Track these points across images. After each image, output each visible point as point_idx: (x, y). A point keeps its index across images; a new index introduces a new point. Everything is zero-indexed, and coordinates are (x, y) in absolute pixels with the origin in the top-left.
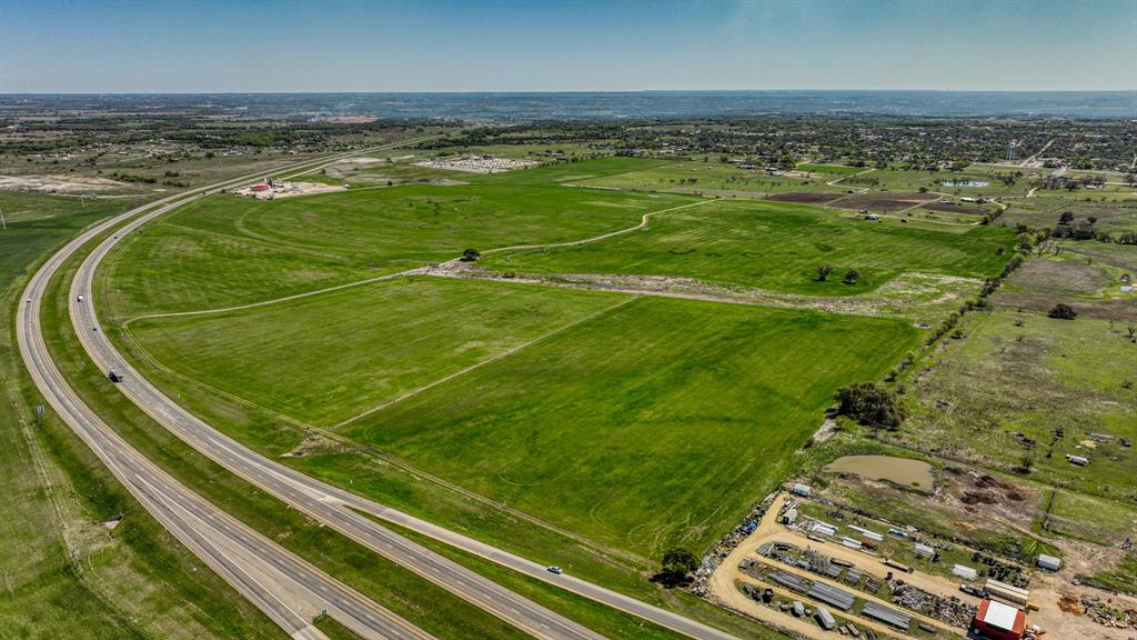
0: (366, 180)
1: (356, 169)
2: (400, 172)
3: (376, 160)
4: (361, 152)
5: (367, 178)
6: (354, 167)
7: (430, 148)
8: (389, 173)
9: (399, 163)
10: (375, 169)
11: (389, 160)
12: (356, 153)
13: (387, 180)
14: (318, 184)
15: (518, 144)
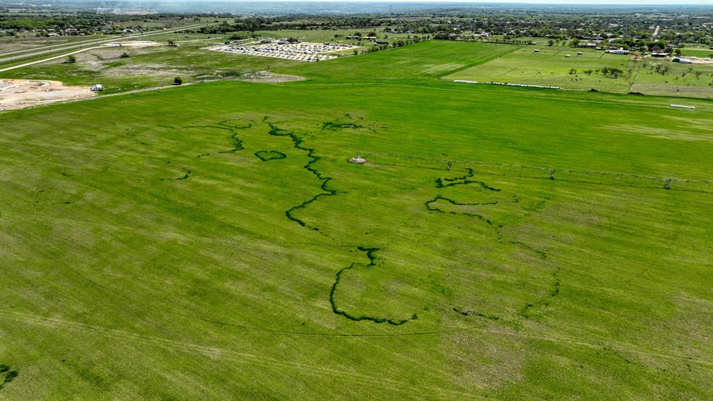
0: (137, 74)
1: (125, 56)
2: (189, 60)
3: (154, 44)
4: (137, 34)
5: (139, 72)
6: (120, 53)
7: (215, 32)
8: (173, 61)
9: (185, 48)
10: (151, 56)
11: (171, 43)
12: (131, 36)
13: (173, 74)
14: (46, 83)
15: (301, 29)
